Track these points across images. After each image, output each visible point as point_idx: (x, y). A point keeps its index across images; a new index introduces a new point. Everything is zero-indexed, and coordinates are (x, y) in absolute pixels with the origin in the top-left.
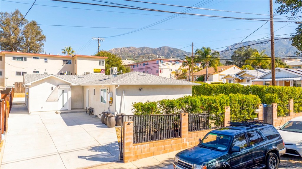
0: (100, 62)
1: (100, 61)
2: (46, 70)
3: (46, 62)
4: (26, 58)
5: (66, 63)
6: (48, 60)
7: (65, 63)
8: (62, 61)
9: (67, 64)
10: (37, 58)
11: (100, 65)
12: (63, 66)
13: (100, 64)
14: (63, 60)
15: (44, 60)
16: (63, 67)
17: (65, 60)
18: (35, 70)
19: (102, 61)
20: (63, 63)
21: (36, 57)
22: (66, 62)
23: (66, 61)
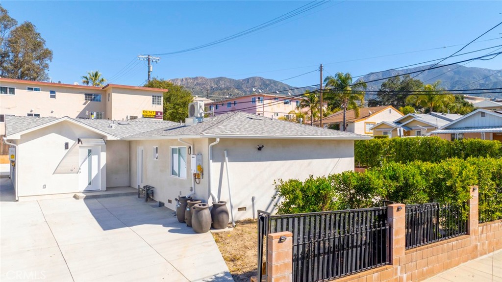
0: (153, 99)
1: (153, 96)
2: (52, 112)
3: (53, 97)
4: (14, 89)
5: (92, 100)
6: (57, 94)
7: (89, 100)
8: (84, 96)
9: (93, 102)
10: (36, 90)
11: (153, 103)
12: (84, 104)
13: (153, 101)
14: (86, 94)
15: (49, 92)
16: (85, 106)
17: (89, 95)
18: (31, 111)
19: (158, 97)
20: (86, 100)
21: (34, 88)
22: (91, 98)
23: (91, 95)
